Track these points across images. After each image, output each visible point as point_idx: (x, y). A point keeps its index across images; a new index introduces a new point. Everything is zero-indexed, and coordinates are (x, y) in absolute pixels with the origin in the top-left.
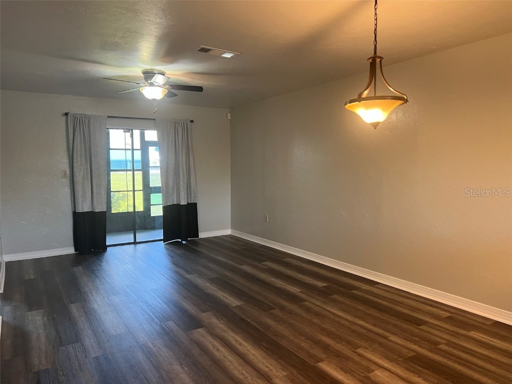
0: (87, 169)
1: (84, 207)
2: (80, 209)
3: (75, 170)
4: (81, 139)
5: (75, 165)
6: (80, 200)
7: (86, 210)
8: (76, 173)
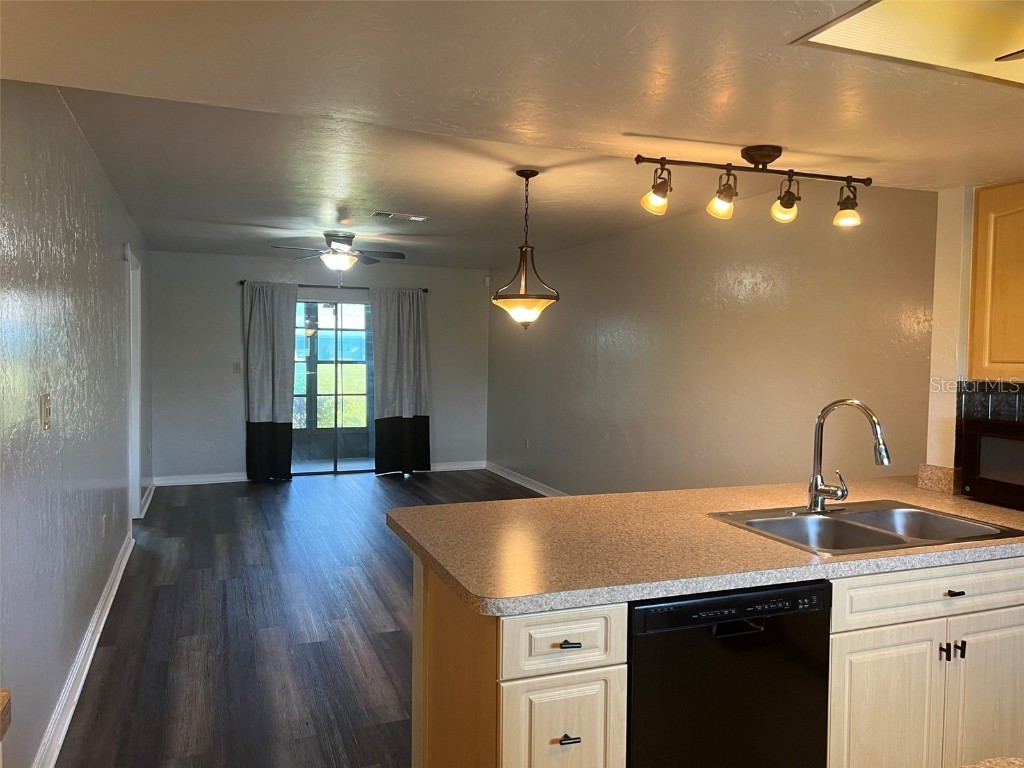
0: (267, 362)
1: (263, 416)
2: (255, 420)
3: (251, 361)
4: (260, 319)
5: (251, 355)
6: (256, 405)
7: (264, 419)
8: (252, 367)
